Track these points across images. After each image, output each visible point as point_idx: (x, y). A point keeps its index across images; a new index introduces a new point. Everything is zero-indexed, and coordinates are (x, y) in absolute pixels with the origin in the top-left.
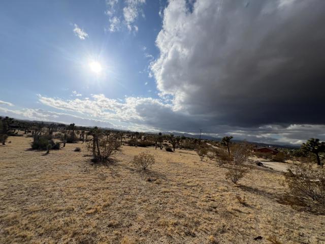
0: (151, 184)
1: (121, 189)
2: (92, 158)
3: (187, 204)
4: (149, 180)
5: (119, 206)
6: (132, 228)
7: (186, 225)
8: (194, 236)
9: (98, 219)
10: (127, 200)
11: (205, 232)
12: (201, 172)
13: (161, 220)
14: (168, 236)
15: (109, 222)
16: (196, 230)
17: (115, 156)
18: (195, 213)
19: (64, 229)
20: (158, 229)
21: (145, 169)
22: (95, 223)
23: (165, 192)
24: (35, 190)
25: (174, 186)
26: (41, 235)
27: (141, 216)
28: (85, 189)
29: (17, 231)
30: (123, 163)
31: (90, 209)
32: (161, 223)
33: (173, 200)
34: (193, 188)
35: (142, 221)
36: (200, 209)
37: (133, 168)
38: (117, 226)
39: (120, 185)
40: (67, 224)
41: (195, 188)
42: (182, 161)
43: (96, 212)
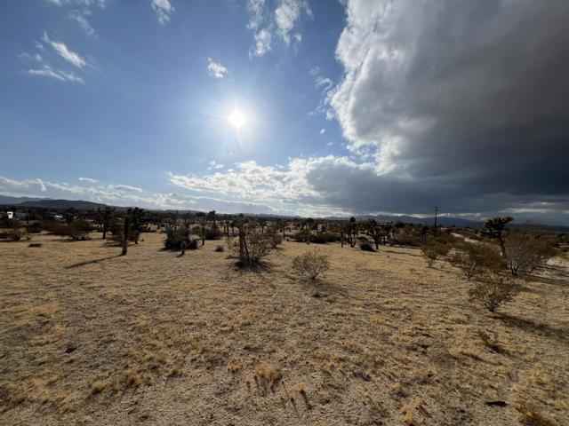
0: (318, 302)
1: (270, 305)
2: (237, 261)
3: (372, 336)
4: (317, 296)
5: (263, 326)
6: (275, 355)
7: (359, 364)
8: (368, 379)
9: (233, 338)
10: (276, 320)
11: (390, 378)
12: (420, 288)
13: (319, 351)
14: (325, 372)
15: (245, 344)
16: (374, 372)
17: (271, 257)
18: (382, 350)
19: (193, 343)
20: (311, 362)
21: (313, 278)
22: (228, 343)
23: (338, 315)
24: (167, 298)
25: (358, 306)
26: (170, 346)
27: (292, 342)
28: (222, 301)
29: (148, 339)
30: (283, 268)
31: (225, 326)
32: (319, 355)
33: (349, 326)
34: (393, 312)
35: (291, 348)
36: (394, 345)
37: (295, 276)
38: (255, 350)
39: (269, 299)
40: (197, 340)
41: (397, 313)
42: (386, 268)
43: (232, 330)
